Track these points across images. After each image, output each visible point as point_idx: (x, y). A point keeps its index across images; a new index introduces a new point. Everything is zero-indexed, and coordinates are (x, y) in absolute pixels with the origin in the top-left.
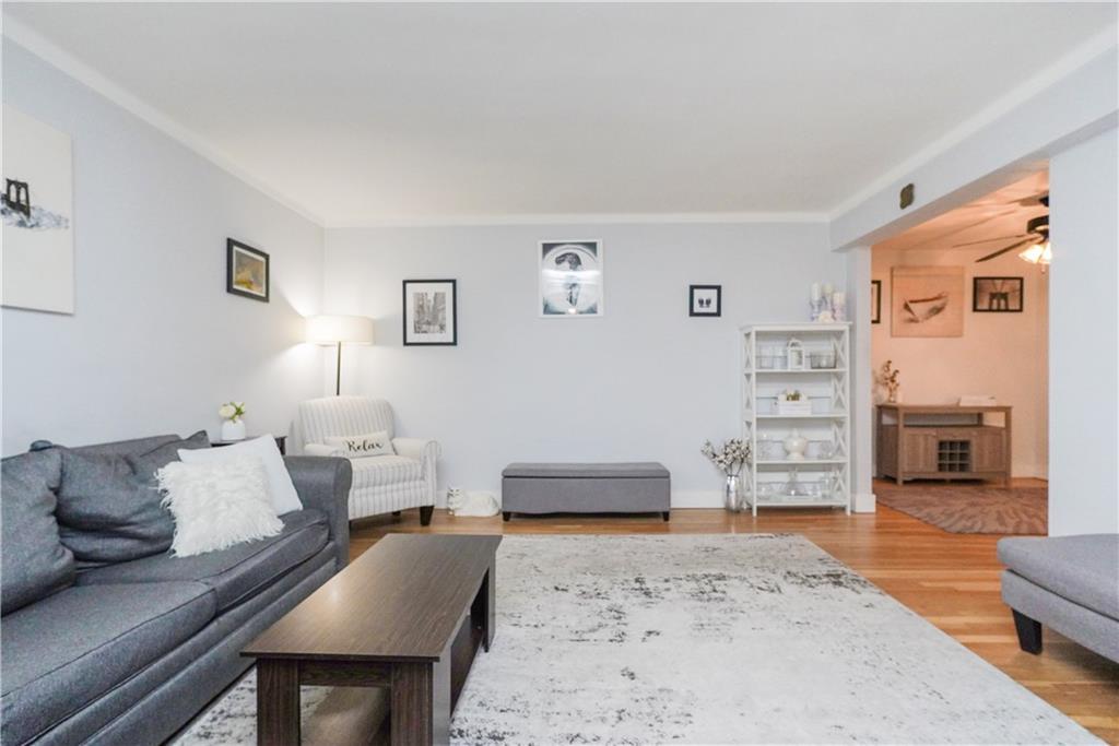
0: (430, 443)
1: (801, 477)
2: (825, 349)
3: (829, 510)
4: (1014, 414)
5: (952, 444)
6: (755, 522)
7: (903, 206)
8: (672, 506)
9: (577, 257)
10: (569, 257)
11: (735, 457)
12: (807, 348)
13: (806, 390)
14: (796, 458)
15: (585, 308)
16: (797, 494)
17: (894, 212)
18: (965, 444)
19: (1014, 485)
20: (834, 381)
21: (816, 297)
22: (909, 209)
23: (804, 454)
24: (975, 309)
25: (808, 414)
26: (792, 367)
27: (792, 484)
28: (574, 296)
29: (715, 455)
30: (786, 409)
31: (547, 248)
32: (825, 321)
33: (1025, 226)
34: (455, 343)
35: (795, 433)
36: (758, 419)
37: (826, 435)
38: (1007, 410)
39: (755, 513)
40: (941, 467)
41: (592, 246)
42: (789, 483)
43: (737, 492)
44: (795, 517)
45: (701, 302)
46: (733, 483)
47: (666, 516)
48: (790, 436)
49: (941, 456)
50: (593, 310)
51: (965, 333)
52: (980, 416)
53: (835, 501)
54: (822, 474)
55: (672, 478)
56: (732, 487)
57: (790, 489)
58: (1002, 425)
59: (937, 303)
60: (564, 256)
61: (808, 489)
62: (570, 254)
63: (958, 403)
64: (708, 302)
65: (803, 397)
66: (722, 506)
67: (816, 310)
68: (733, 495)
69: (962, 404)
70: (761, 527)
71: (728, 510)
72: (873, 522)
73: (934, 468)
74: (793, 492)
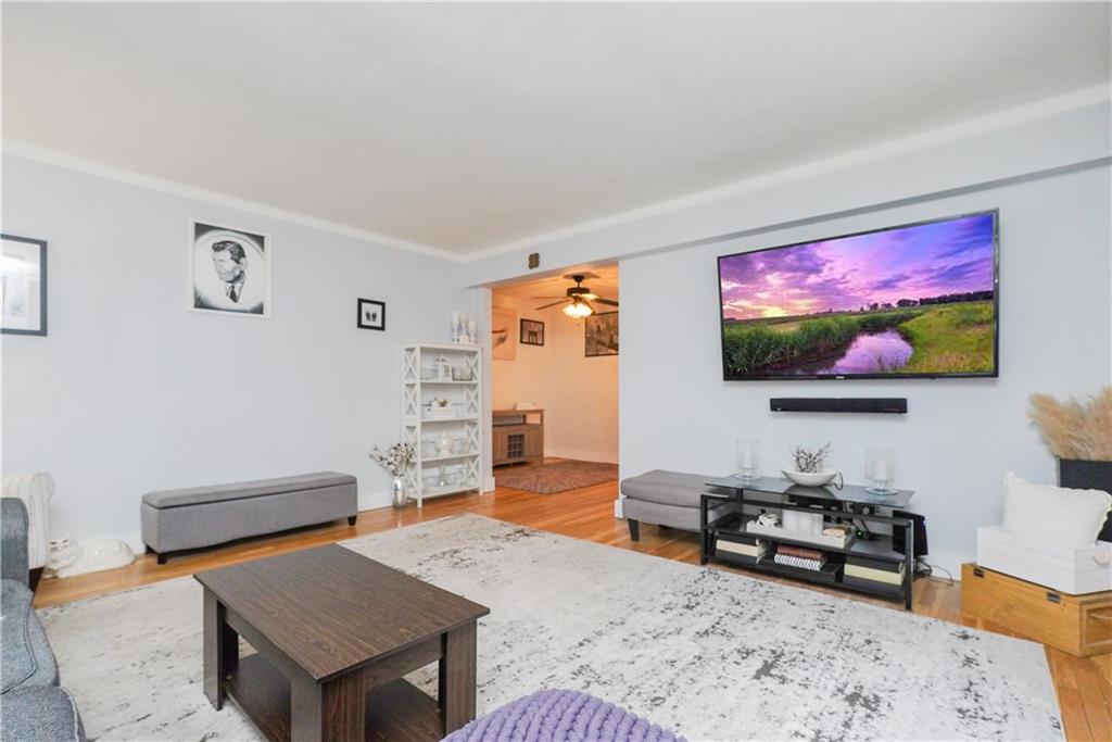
0: (39, 475)
1: (449, 470)
2: (461, 364)
3: (463, 495)
4: (545, 414)
5: (515, 437)
6: (420, 512)
7: (531, 267)
8: (360, 510)
9: (239, 247)
10: (230, 246)
11: (402, 459)
12: (452, 362)
13: (451, 397)
14: (445, 455)
15: (249, 307)
16: (446, 484)
17: (524, 270)
18: (521, 437)
19: (546, 462)
20: (467, 390)
21: (456, 323)
22: (535, 270)
23: (451, 451)
24: (522, 342)
25: (453, 417)
26: (441, 379)
27: (442, 477)
28: (236, 290)
29: (382, 459)
30: (438, 414)
31: (201, 229)
32: (465, 343)
33: (565, 292)
34: (43, 332)
35: (444, 434)
36: (423, 423)
37: (462, 434)
38: (541, 412)
39: (420, 505)
40: (509, 457)
41: (260, 240)
42: (439, 476)
43: (403, 490)
44: (453, 502)
45: (368, 315)
46: (399, 483)
47: (352, 520)
48: (440, 437)
49: (509, 446)
50: (259, 310)
51: (517, 358)
52: (525, 417)
53: (471, 485)
54: (460, 466)
55: (358, 483)
56: (399, 487)
57: (440, 482)
58: (539, 422)
59: (503, 335)
60: (225, 243)
61: (451, 479)
62: (231, 243)
63: (515, 406)
64: (374, 316)
65: (449, 405)
66: (390, 504)
67: (456, 333)
68: (400, 494)
69: (518, 409)
70: (427, 515)
71: (397, 507)
72: (493, 498)
73: (506, 456)
74: (442, 484)
